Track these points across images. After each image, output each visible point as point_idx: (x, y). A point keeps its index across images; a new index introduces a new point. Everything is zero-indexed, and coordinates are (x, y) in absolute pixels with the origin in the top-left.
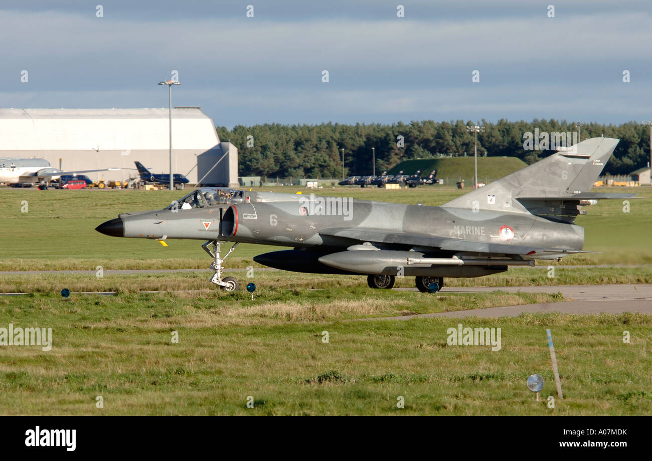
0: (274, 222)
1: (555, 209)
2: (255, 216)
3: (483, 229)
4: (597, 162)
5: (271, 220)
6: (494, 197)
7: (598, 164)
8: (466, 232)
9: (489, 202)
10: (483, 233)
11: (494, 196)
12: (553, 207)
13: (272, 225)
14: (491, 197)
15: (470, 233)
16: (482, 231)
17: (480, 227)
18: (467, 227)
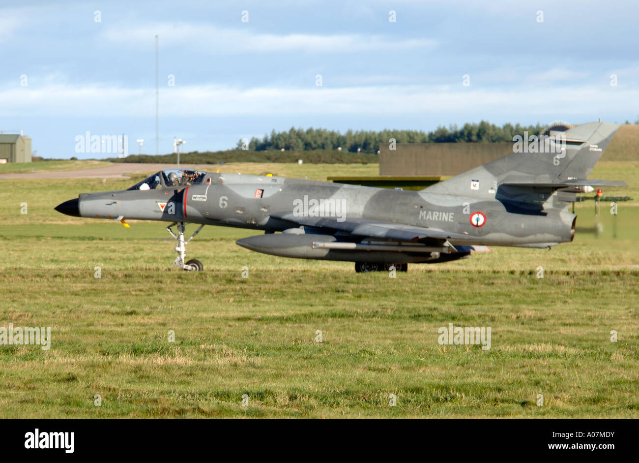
0: (223, 205)
1: (545, 196)
2: (205, 198)
3: (452, 215)
4: (594, 148)
5: (221, 202)
6: (478, 183)
7: (595, 150)
8: (432, 218)
9: (472, 188)
10: (451, 219)
11: (478, 181)
12: (544, 194)
13: (221, 207)
14: (475, 183)
15: (437, 219)
16: (450, 217)
17: (449, 213)
18: (434, 213)
